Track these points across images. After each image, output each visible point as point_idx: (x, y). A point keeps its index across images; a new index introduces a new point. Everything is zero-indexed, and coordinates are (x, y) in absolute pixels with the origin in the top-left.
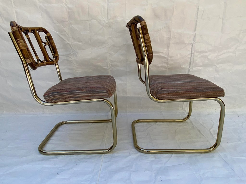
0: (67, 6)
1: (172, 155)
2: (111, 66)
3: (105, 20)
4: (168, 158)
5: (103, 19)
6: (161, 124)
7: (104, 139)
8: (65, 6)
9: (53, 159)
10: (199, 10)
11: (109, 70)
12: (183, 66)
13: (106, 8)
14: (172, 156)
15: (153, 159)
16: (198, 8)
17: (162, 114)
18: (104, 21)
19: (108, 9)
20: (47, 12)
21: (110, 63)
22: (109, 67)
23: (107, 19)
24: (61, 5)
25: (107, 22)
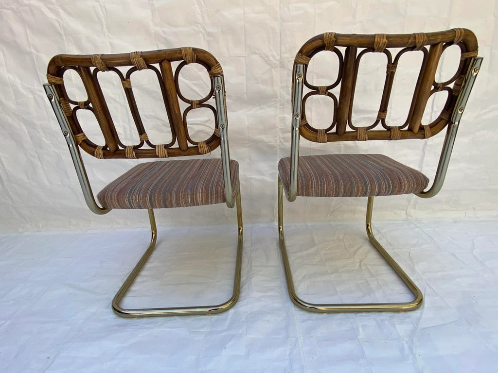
0: (205, 30)
2: (281, 139)
3: (275, 54)
8: (201, 30)
11: (278, 146)
13: (278, 31)
18: (273, 56)
19: (280, 34)
22: (278, 142)
23: (279, 52)
24: (196, 28)
25: (278, 57)
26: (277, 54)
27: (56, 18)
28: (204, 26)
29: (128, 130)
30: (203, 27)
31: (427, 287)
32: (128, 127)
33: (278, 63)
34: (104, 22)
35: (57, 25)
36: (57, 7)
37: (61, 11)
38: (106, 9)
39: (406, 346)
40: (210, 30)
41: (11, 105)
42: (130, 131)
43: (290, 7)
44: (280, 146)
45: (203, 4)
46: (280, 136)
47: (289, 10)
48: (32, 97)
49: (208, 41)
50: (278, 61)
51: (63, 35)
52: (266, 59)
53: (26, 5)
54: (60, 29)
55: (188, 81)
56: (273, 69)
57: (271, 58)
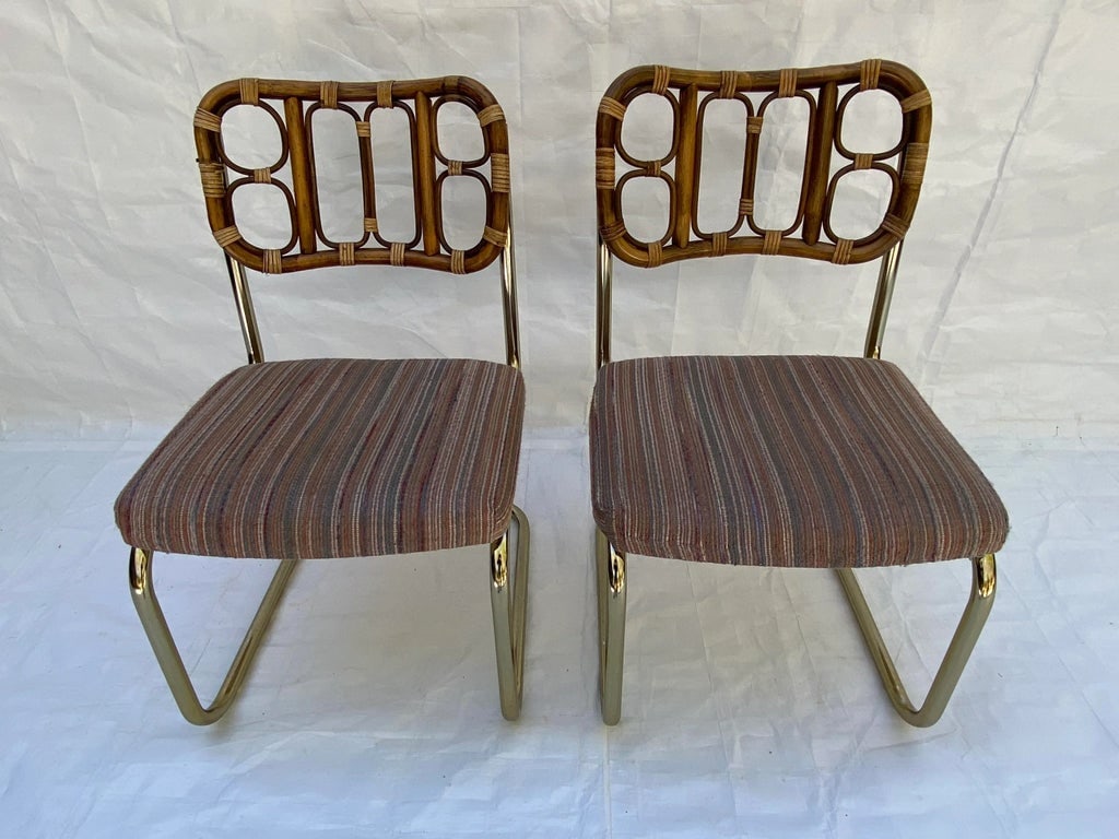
12: (945, 237)
18: (593, 11)
26: (604, 6)
31: (906, 645)
33: (605, 29)
39: (822, 792)
50: (605, 24)
52: (573, 17)
55: (370, 70)
56: (590, 46)
57: (586, 16)
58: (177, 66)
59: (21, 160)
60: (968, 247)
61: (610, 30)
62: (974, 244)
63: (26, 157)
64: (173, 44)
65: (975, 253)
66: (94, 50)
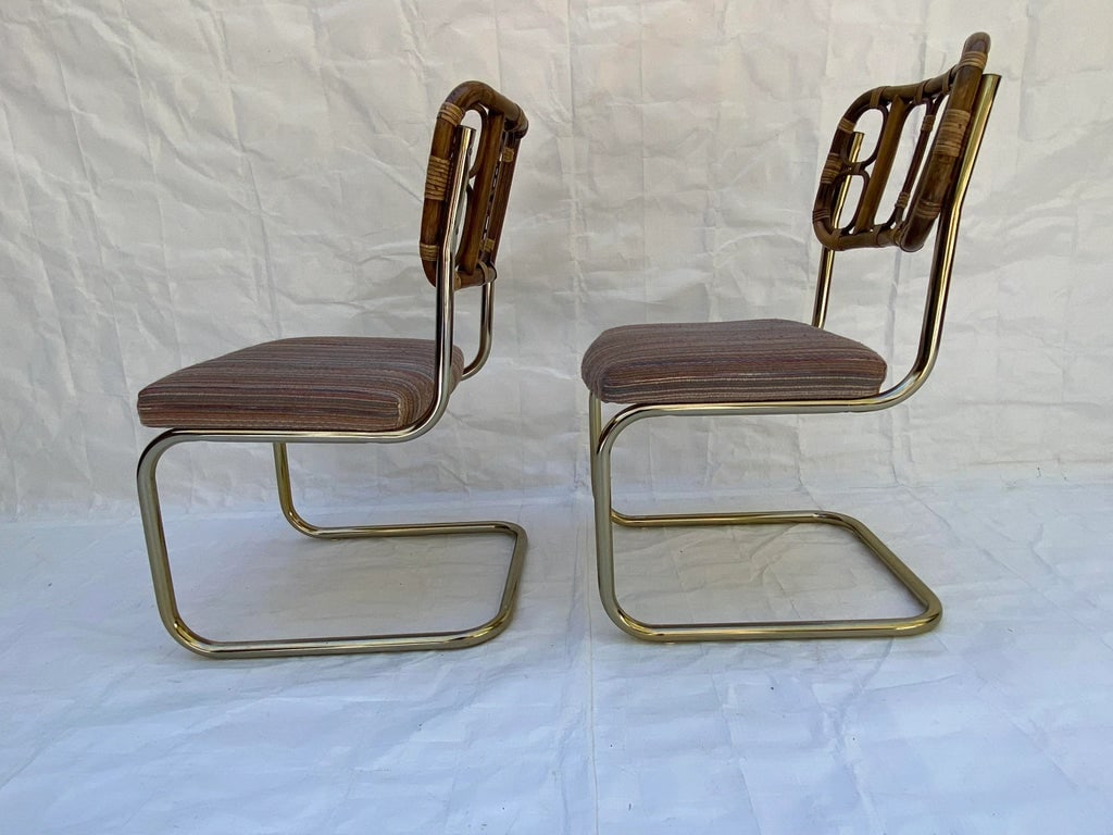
0: (420, 62)
1: (889, 646)
2: (583, 285)
3: (564, 110)
4: (875, 660)
5: (557, 107)
6: (809, 533)
7: (577, 594)
8: (413, 62)
9: (384, 674)
10: (928, 50)
11: (578, 301)
12: (871, 276)
13: (567, 62)
14: (892, 650)
15: (809, 664)
16: (923, 47)
17: (808, 494)
18: (559, 113)
19: (572, 69)
20: (348, 92)
21: (581, 276)
22: (577, 290)
23: (570, 106)
24: (402, 61)
25: (568, 115)
26: (568, 110)
27: (122, 43)
28: (419, 55)
29: (264, 268)
30: (417, 57)
32: (262, 261)
33: (569, 126)
34: (220, 53)
35: (124, 56)
36: (123, 20)
37: (132, 29)
38: (224, 25)
40: (430, 63)
41: (19, 217)
42: (268, 271)
43: (589, 14)
44: (581, 300)
45: (415, 13)
46: (579, 277)
47: (587, 20)
48: (65, 201)
49: (427, 85)
50: (569, 122)
51: (137, 76)
52: (545, 119)
53: (61, 17)
54: (129, 63)
55: (388, 166)
56: (559, 140)
57: (556, 118)
58: (240, 171)
59: (109, 247)
60: (893, 286)
61: (573, 127)
62: (897, 280)
63: (113, 243)
64: (238, 154)
65: (900, 289)
66: (177, 160)
